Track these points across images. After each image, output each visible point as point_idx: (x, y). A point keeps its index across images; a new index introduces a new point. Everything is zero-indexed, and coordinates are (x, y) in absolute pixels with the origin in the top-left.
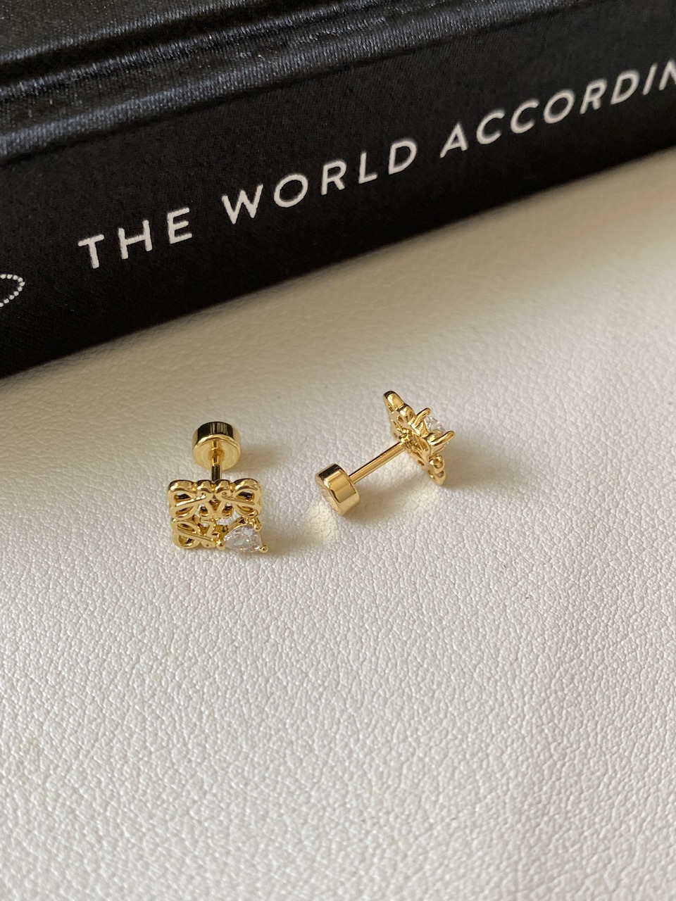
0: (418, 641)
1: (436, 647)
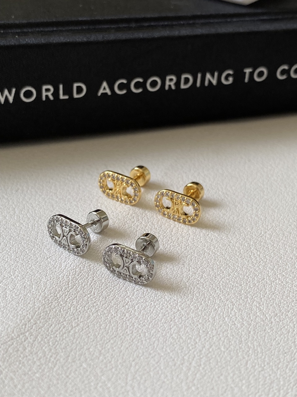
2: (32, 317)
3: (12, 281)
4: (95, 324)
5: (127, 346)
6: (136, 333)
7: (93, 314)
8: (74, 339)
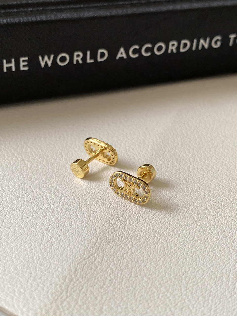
2: (96, 241)
3: (74, 212)
4: (146, 245)
5: (175, 263)
6: (179, 252)
7: (142, 238)
8: (132, 258)
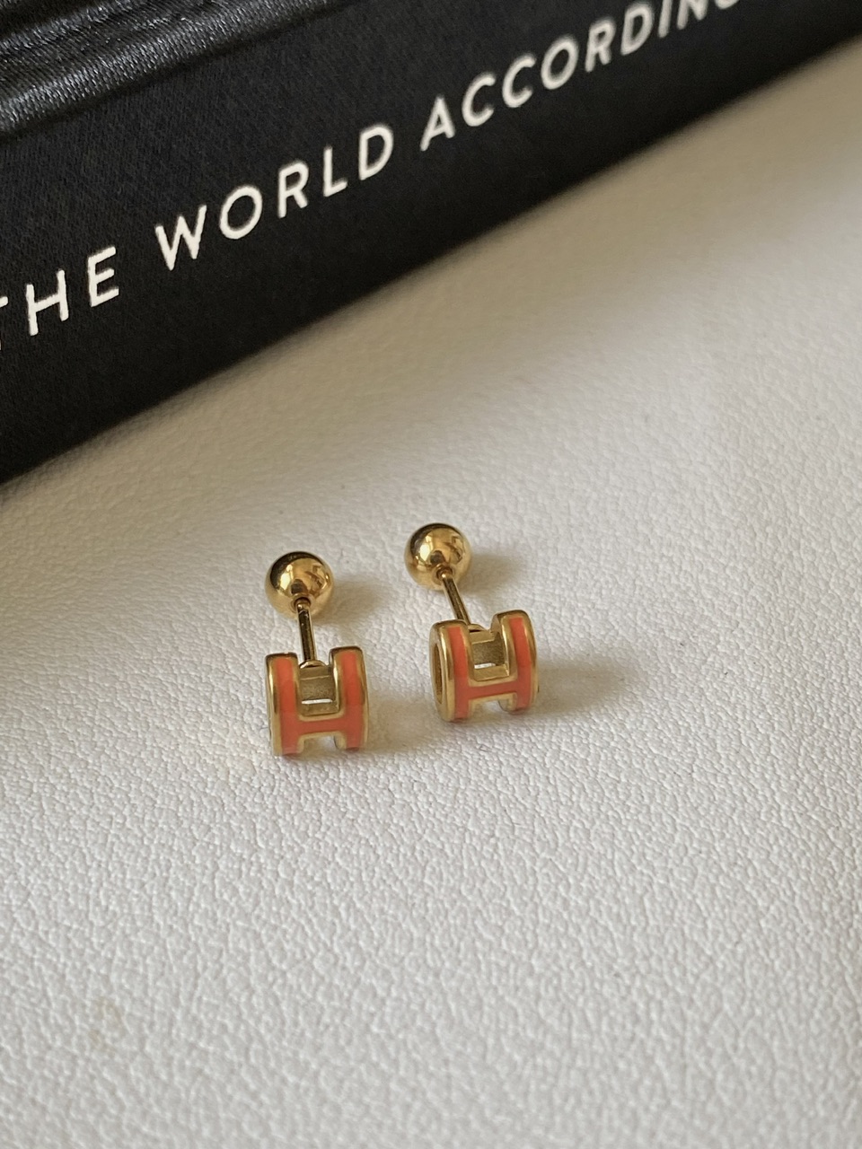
0: (602, 755)
1: (629, 756)
